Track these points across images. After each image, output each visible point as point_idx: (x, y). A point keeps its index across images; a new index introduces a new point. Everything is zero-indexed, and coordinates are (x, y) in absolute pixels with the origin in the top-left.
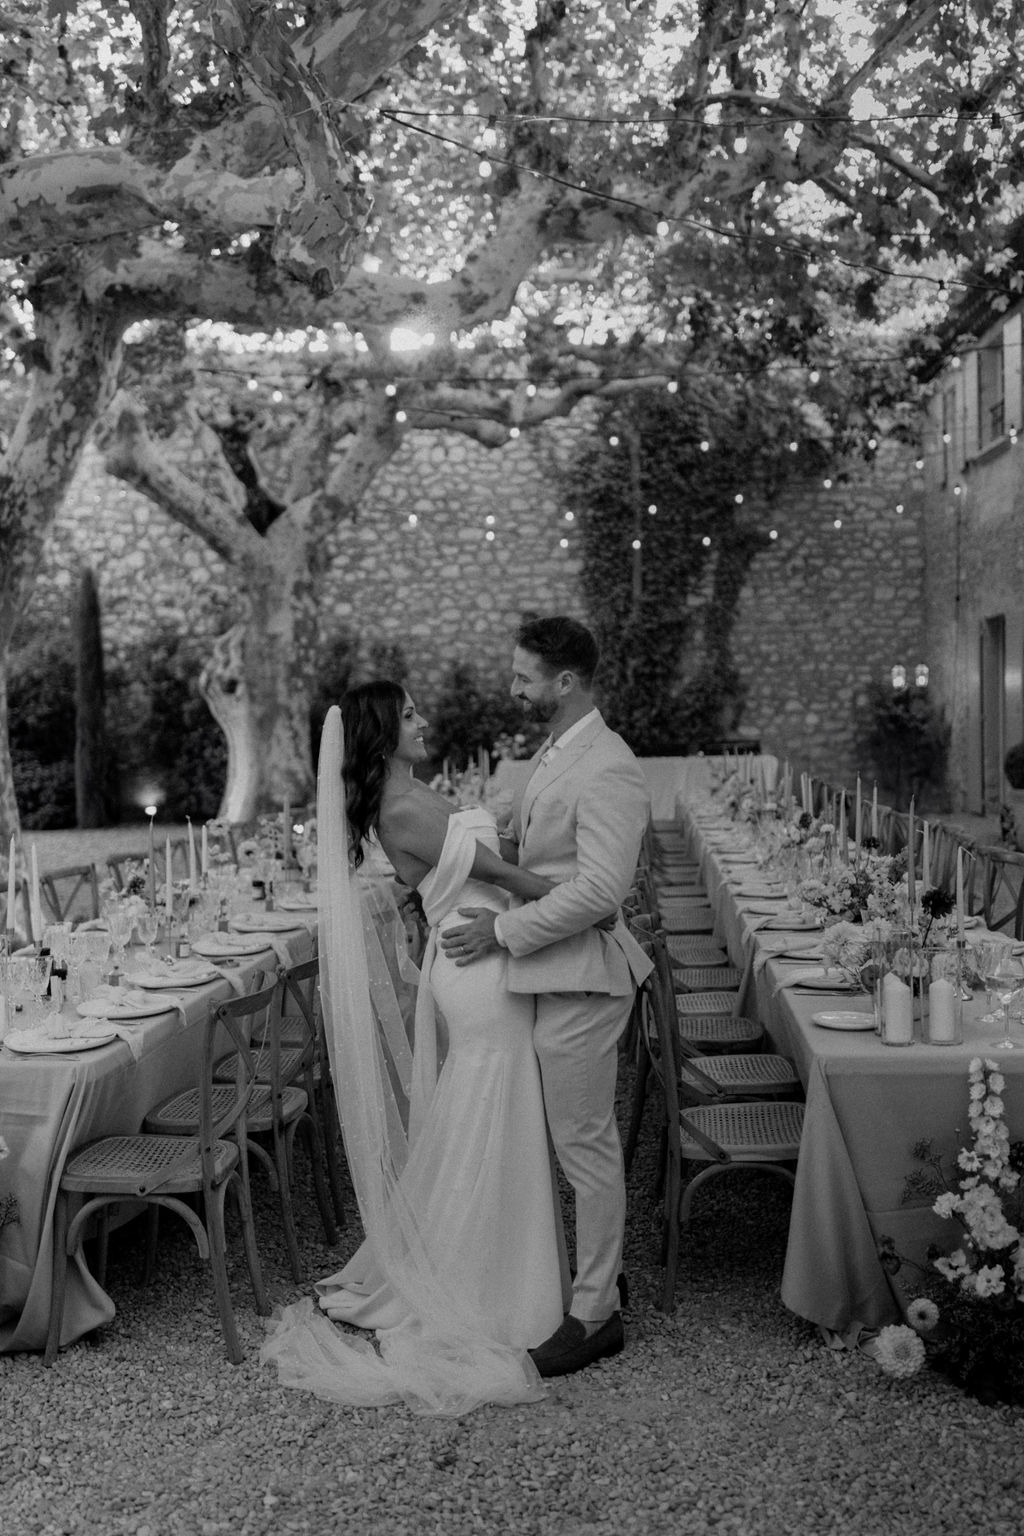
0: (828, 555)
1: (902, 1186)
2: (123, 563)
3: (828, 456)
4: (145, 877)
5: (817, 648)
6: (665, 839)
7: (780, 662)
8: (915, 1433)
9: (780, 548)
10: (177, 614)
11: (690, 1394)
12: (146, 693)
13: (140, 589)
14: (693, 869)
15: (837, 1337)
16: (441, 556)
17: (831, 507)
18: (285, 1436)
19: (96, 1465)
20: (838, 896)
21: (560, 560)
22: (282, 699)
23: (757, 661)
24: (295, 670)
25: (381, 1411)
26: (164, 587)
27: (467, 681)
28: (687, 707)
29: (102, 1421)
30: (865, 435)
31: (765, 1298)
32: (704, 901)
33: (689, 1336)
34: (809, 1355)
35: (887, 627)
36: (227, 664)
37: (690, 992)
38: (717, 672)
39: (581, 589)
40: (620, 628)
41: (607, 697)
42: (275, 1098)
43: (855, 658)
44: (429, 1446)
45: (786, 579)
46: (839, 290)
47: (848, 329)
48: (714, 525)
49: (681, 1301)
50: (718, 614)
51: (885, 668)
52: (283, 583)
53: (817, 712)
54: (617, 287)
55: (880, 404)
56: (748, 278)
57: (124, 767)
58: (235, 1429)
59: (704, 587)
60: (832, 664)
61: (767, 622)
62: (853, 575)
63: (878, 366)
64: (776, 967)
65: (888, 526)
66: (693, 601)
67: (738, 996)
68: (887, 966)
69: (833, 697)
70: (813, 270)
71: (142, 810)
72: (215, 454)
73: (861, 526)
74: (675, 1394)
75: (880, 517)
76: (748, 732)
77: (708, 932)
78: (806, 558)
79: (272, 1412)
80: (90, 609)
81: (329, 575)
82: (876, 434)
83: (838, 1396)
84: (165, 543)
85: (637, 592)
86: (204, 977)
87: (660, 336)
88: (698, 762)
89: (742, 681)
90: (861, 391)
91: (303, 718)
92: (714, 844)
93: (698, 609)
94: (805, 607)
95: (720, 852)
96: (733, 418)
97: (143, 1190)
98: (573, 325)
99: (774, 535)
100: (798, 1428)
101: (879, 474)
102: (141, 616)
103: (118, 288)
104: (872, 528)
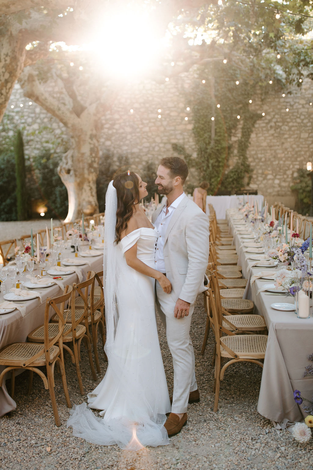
0: (284, 121)
1: (304, 370)
2: (31, 127)
3: (284, 85)
4: (30, 246)
5: (279, 156)
6: (221, 227)
7: (265, 161)
8: (307, 465)
9: (266, 119)
10: (50, 145)
11: (222, 445)
12: (40, 173)
13: (37, 137)
14: (231, 239)
15: (278, 424)
16: (143, 124)
17: (285, 104)
18: (74, 456)
19: (7, 465)
20: (283, 256)
21: (186, 125)
22: (86, 176)
23: (257, 161)
24: (91, 166)
25: (109, 447)
26: (45, 136)
27: (151, 169)
28: (231, 177)
29: (10, 447)
30: (298, 77)
31: (252, 407)
32: (235, 252)
33: (223, 421)
34: (267, 431)
35: (305, 148)
36: (67, 163)
37: (227, 288)
38: (242, 165)
39: (193, 135)
40: (207, 149)
41: (202, 174)
42: (74, 330)
43: (293, 159)
44: (125, 462)
45: (268, 130)
46: (289, 22)
47: (292, 37)
48: (241, 111)
49: (220, 407)
50: (243, 144)
51: (304, 163)
52: (86, 135)
53: (279, 179)
54: (206, 23)
55: (304, 65)
56: (254, 20)
57: (33, 199)
58: (57, 452)
59: (238, 134)
60: (285, 161)
61: (262, 146)
62: (293, 129)
63: (303, 51)
64: (258, 282)
65: (306, 110)
66: (234, 139)
67: (245, 290)
68: (300, 287)
69: (285, 174)
70: (278, 16)
71: (39, 214)
72: (62, 88)
73: (296, 111)
74: (217, 445)
75: (303, 107)
76: (253, 186)
77: (235, 264)
78: (275, 123)
79: (70, 446)
80: (20, 144)
81: (103, 131)
82: (302, 77)
83: (278, 448)
84: (46, 120)
85: (213, 136)
86: (50, 284)
87: (222, 41)
88: (234, 197)
89: (251, 168)
90: (297, 61)
91: (93, 183)
92: (238, 231)
93: (235, 142)
94: (275, 141)
95: (240, 234)
96: (249, 71)
97: (24, 365)
98: (190, 38)
99: (263, 114)
100: (262, 461)
101: (303, 91)
102: (38, 146)
103: (24, 30)
104: (300, 111)
